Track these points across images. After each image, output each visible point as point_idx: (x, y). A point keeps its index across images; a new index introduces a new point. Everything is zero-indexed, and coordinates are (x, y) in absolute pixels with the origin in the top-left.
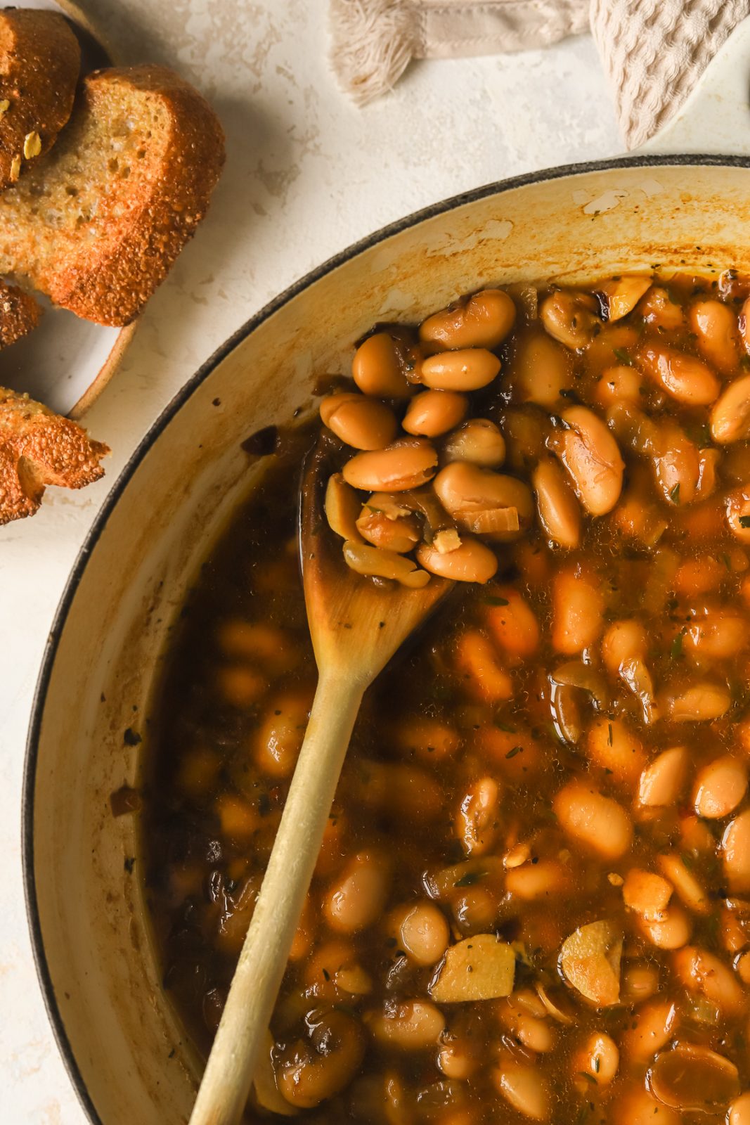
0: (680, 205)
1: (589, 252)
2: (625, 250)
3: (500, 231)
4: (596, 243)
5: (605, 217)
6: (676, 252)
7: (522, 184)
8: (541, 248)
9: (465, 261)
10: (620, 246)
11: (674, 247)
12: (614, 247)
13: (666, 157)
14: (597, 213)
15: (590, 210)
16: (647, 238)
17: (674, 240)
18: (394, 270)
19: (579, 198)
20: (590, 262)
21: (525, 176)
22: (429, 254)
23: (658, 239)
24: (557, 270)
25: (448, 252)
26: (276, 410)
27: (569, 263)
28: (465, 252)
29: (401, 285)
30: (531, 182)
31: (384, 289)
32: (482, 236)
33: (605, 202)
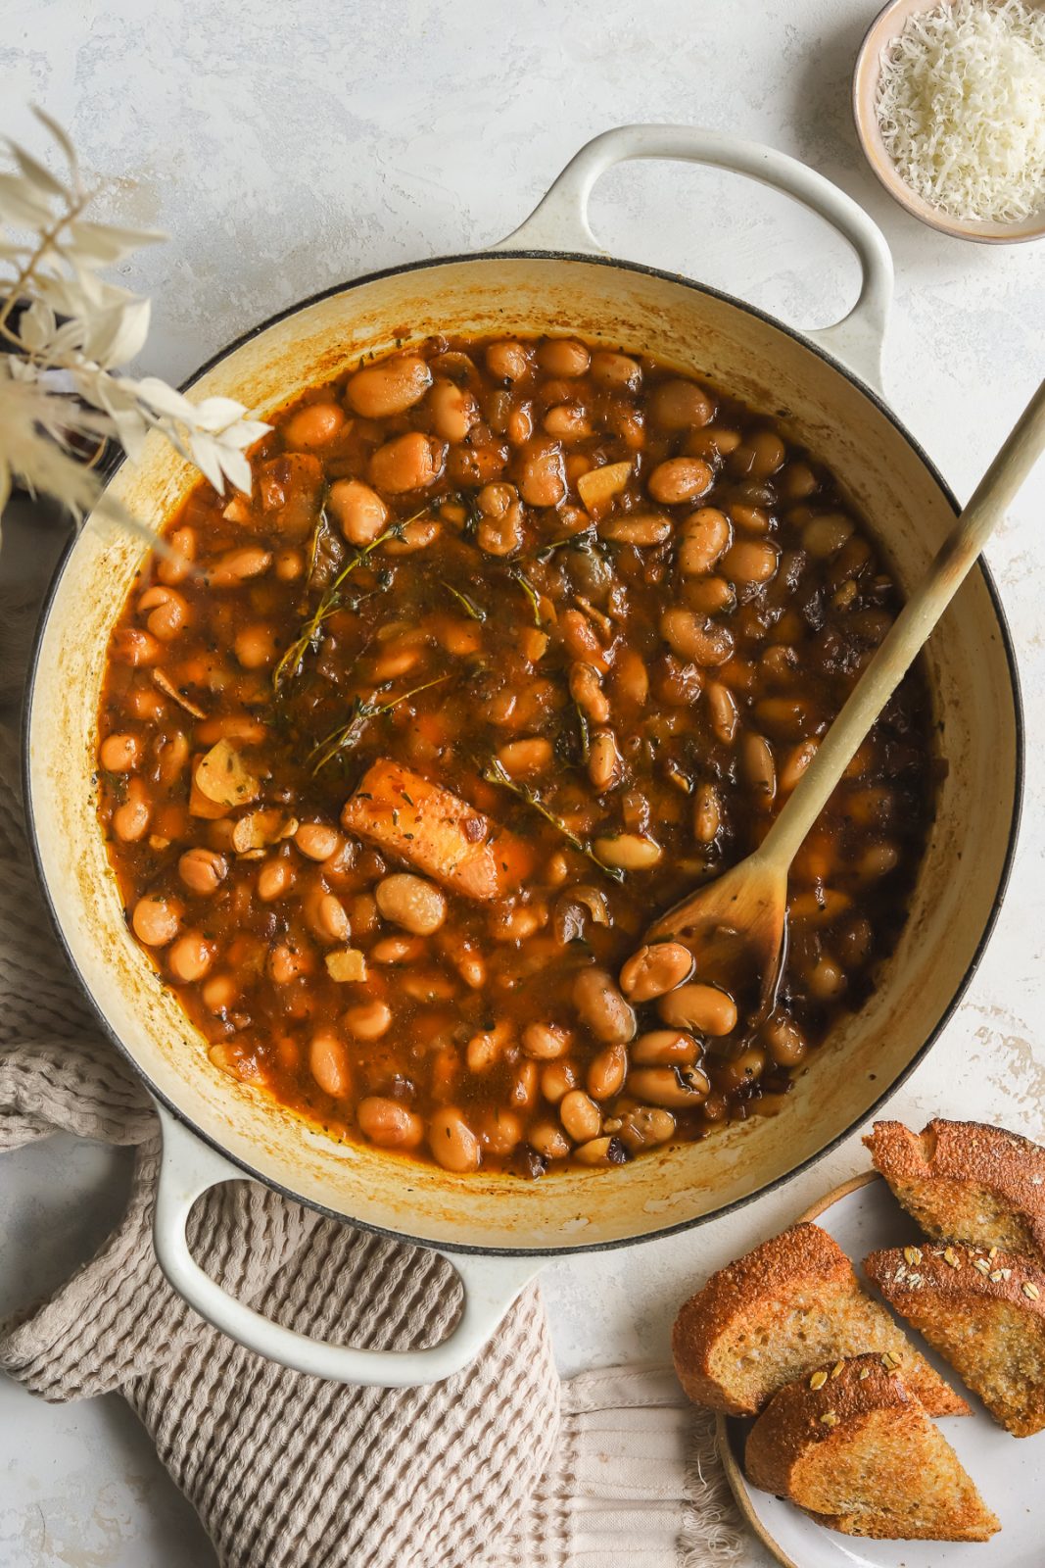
0: (514, 1224)
1: (577, 1192)
2: (550, 1193)
3: (653, 1205)
4: (573, 1198)
5: (570, 1216)
6: (509, 1191)
7: (644, 1236)
8: (617, 1195)
9: (678, 1185)
10: (554, 1196)
11: (511, 1195)
12: (559, 1195)
13: (535, 1255)
14: (578, 1219)
15: (583, 1221)
16: (534, 1201)
17: (513, 1200)
18: (736, 1176)
19: (594, 1227)
20: (576, 1184)
21: (642, 1242)
22: (709, 1189)
23: (525, 1201)
24: (602, 1179)
25: (693, 1190)
26: (823, 1073)
27: (593, 1184)
28: (679, 1191)
29: (728, 1167)
30: (637, 1238)
31: (742, 1163)
32: (667, 1202)
33: (573, 1226)
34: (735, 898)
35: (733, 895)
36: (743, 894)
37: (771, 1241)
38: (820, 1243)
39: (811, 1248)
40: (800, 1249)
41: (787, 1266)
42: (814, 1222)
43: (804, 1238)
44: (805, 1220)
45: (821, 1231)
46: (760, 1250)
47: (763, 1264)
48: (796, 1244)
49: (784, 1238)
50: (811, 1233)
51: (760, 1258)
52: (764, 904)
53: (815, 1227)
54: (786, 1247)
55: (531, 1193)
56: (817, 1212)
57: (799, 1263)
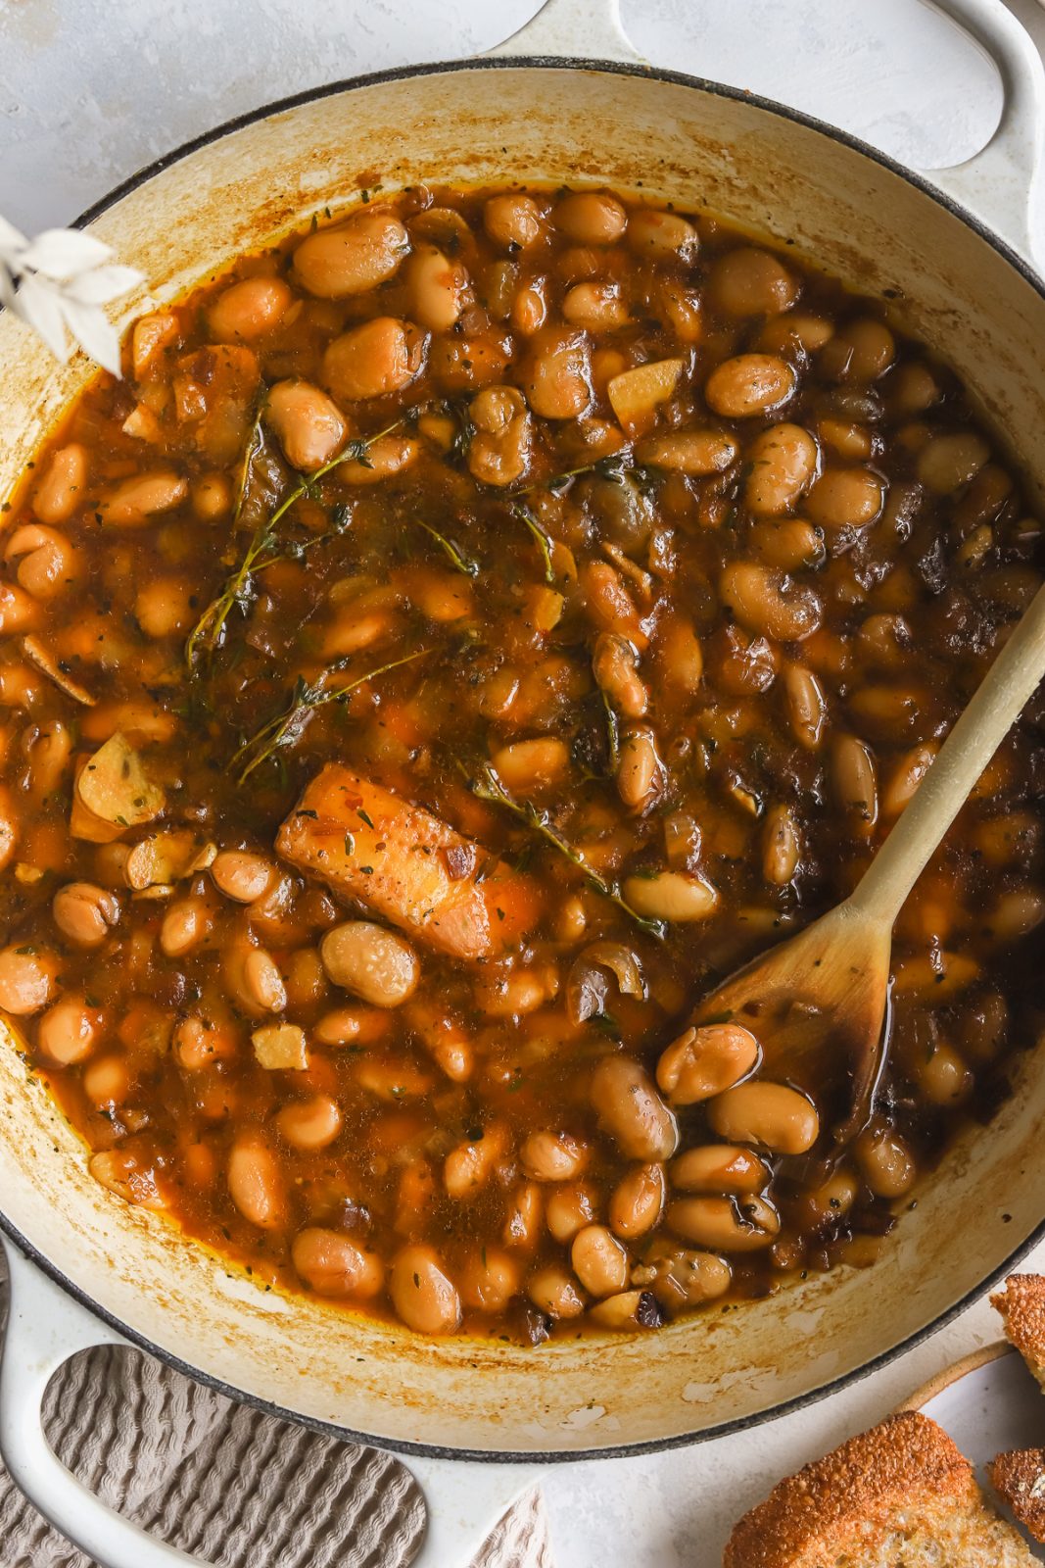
0: (501, 1412)
1: (592, 1366)
2: (555, 1367)
3: (695, 1391)
4: (586, 1376)
5: (581, 1403)
6: (499, 1363)
7: (679, 1438)
8: (647, 1373)
9: (733, 1362)
10: (560, 1371)
11: (501, 1368)
12: (566, 1370)
13: (525, 1461)
14: (590, 1407)
15: (598, 1411)
16: (532, 1379)
17: (502, 1376)
18: (812, 1353)
19: (612, 1423)
20: (591, 1356)
21: (677, 1446)
22: (774, 1369)
23: (520, 1378)
24: (628, 1349)
25: (752, 1371)
26: (937, 1209)
27: (615, 1356)
28: (733, 1370)
29: (802, 1338)
30: (670, 1440)
31: (822, 1334)
32: (715, 1387)
33: (583, 1418)
34: (818, 963)
35: (814, 959)
36: (829, 957)
37: (862, 1437)
38: (929, 1441)
39: (916, 1447)
40: (901, 1450)
41: (882, 1472)
42: (921, 1411)
43: (908, 1433)
44: (909, 1407)
45: (931, 1424)
46: (847, 1449)
47: (849, 1469)
48: (897, 1441)
49: (880, 1433)
50: (917, 1426)
51: (846, 1461)
52: (858, 972)
53: (922, 1418)
54: (882, 1445)
55: (528, 1366)
56: (927, 1397)
57: (900, 1469)
